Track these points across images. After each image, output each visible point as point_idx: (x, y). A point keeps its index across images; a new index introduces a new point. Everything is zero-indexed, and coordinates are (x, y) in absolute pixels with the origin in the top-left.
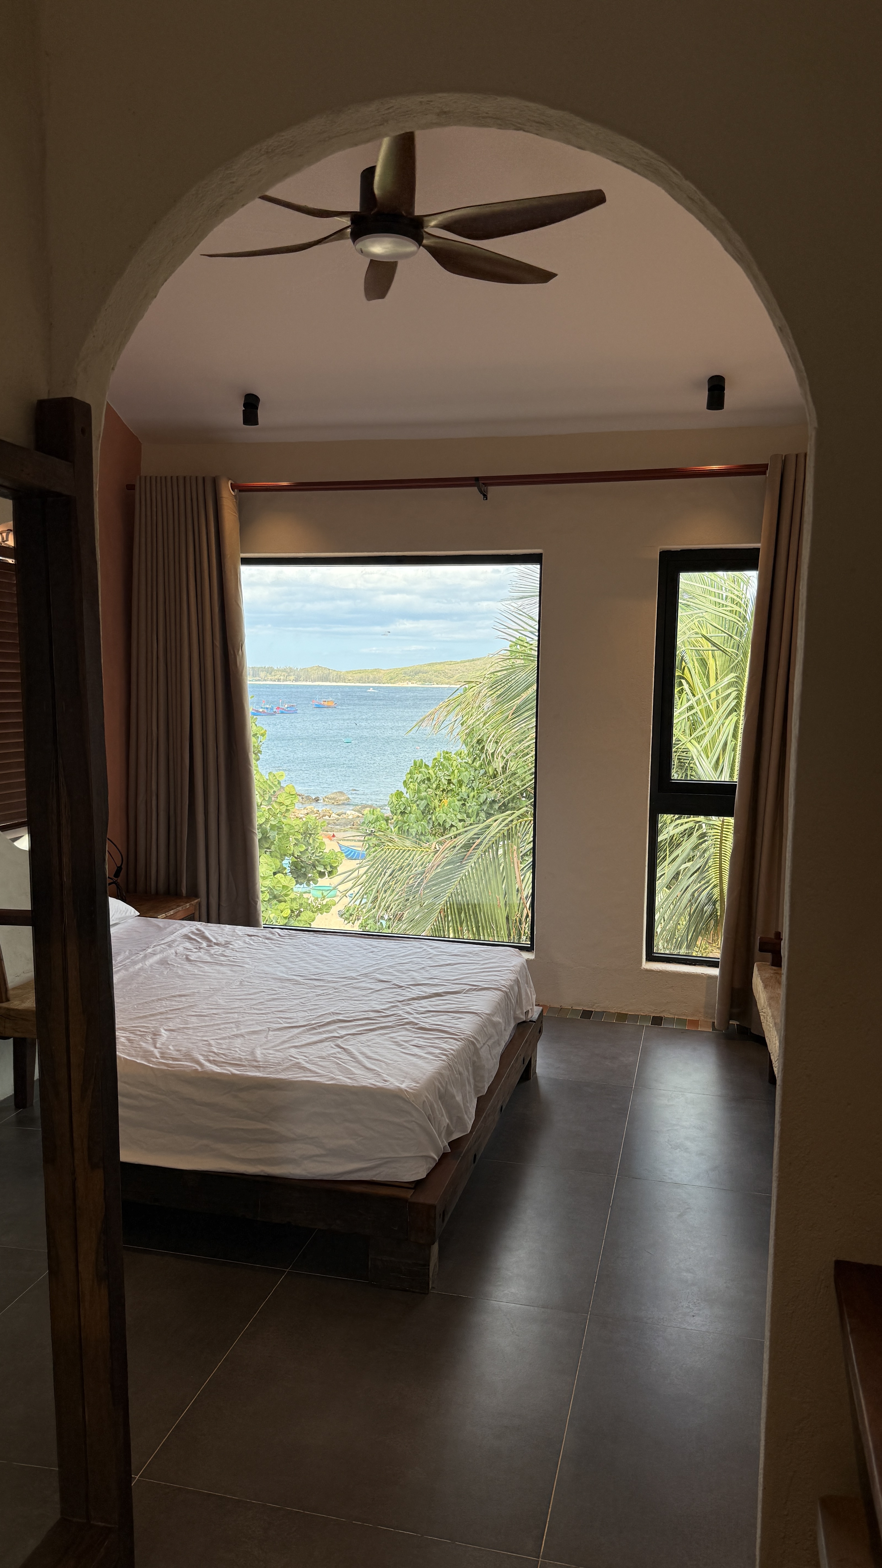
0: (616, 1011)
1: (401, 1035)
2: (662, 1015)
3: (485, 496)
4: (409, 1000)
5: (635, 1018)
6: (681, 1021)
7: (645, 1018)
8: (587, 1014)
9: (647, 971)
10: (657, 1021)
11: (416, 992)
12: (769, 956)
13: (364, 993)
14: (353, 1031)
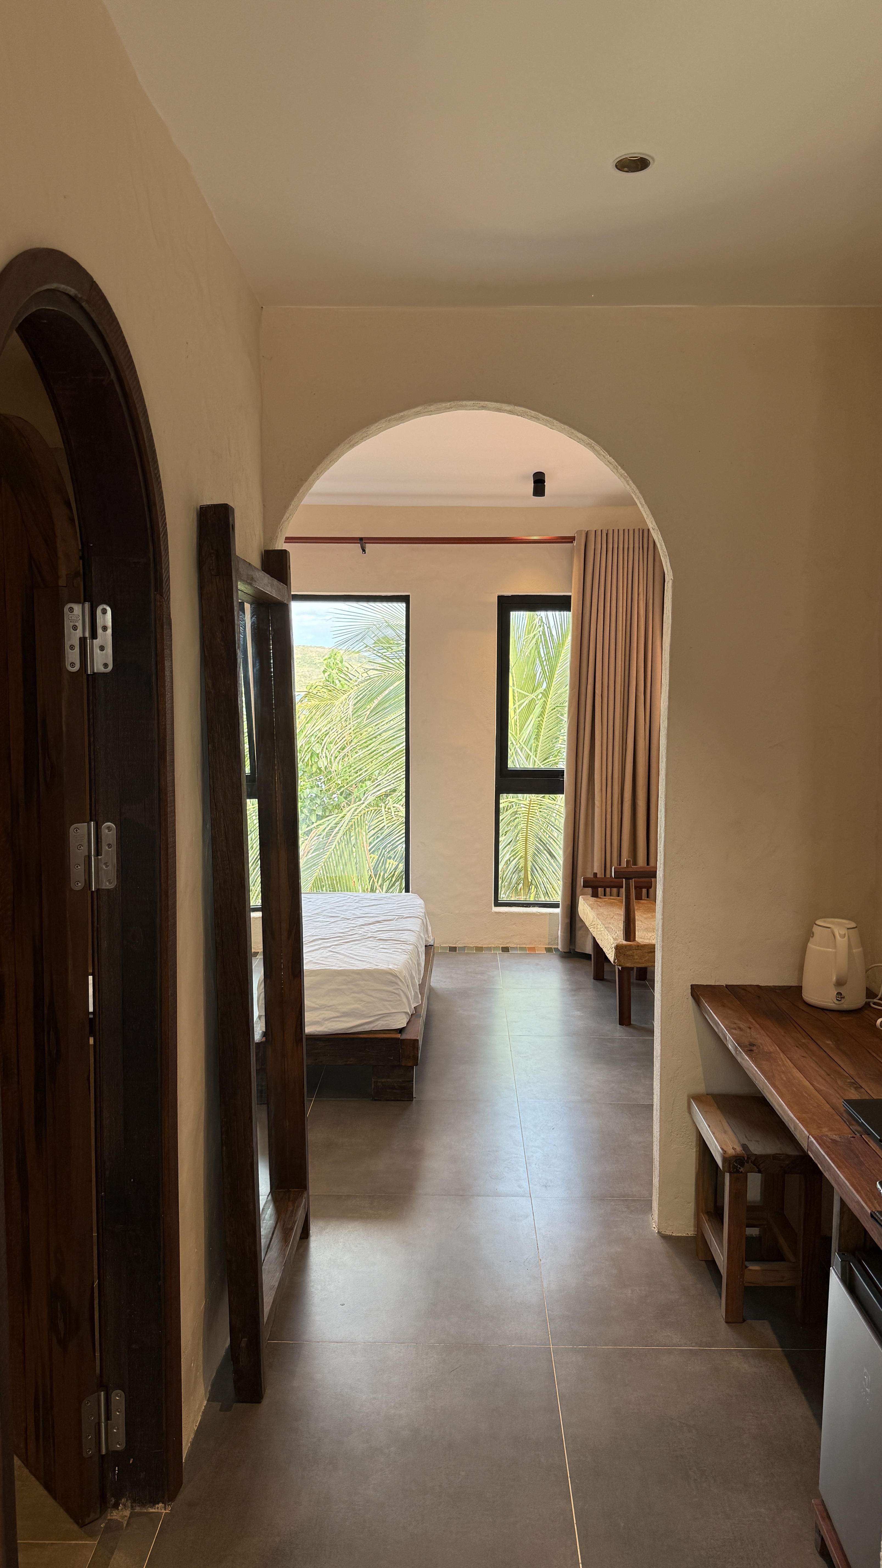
0: (474, 945)
1: (369, 943)
2: (508, 945)
3: (364, 550)
4: (359, 926)
5: (489, 949)
6: (522, 949)
7: (496, 948)
8: (453, 949)
9: (496, 913)
10: (505, 949)
11: (361, 921)
12: (589, 890)
13: (325, 924)
14: (336, 943)
